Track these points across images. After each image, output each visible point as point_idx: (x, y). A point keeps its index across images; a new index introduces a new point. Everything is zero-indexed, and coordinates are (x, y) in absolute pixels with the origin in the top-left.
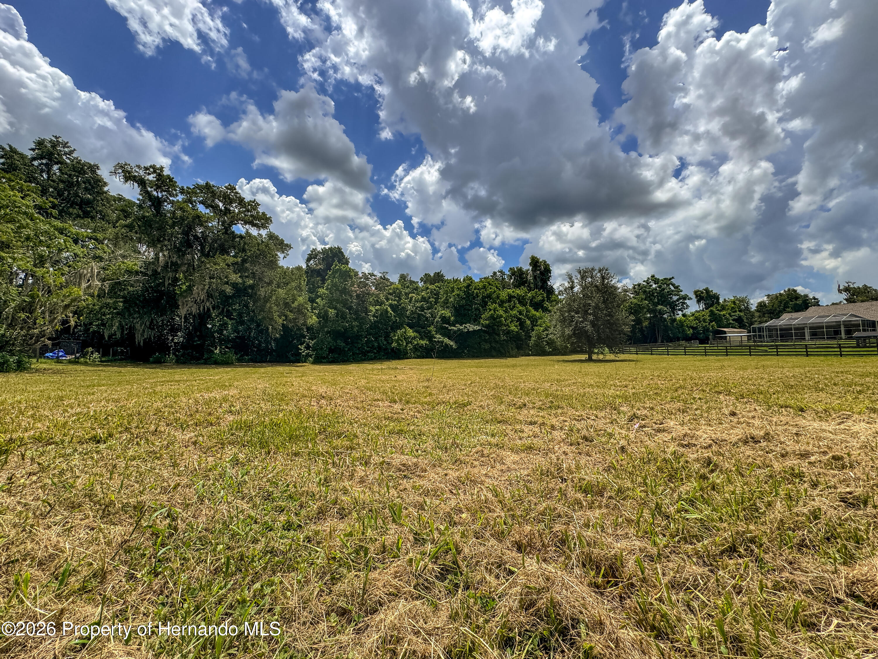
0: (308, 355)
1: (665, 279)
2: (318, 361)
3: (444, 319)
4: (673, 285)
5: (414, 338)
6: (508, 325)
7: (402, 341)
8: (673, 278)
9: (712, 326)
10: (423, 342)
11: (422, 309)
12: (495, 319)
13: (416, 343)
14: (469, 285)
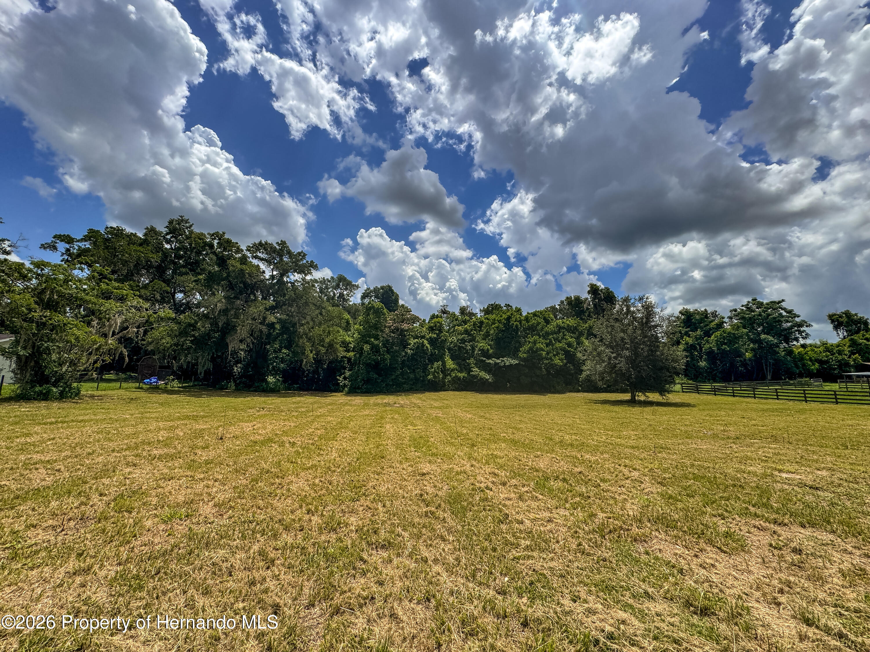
0: (345, 386)
1: (772, 302)
2: (354, 391)
3: (485, 353)
4: (784, 309)
5: (453, 370)
6: (551, 359)
7: (438, 373)
8: (783, 301)
9: (854, 360)
10: (461, 375)
11: (463, 341)
12: (533, 352)
13: (454, 375)
14: (509, 318)
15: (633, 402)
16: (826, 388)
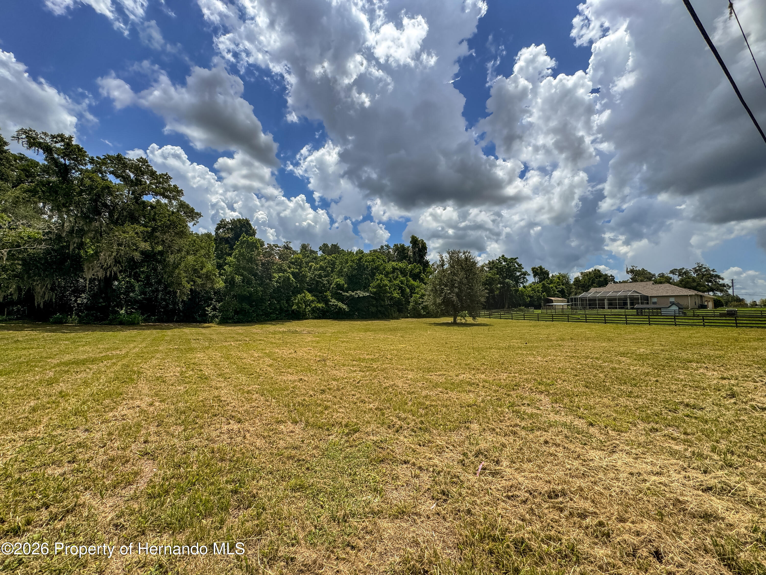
0: (214, 316)
1: (512, 258)
2: (224, 321)
3: (339, 287)
4: (517, 264)
5: (313, 301)
6: (391, 292)
7: (301, 304)
8: (517, 258)
9: (544, 296)
10: (320, 305)
11: (320, 276)
12: (381, 287)
13: (314, 305)
14: (361, 258)
15: (455, 323)
16: (536, 312)
